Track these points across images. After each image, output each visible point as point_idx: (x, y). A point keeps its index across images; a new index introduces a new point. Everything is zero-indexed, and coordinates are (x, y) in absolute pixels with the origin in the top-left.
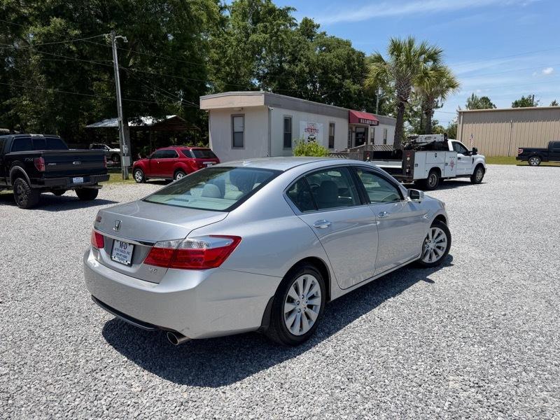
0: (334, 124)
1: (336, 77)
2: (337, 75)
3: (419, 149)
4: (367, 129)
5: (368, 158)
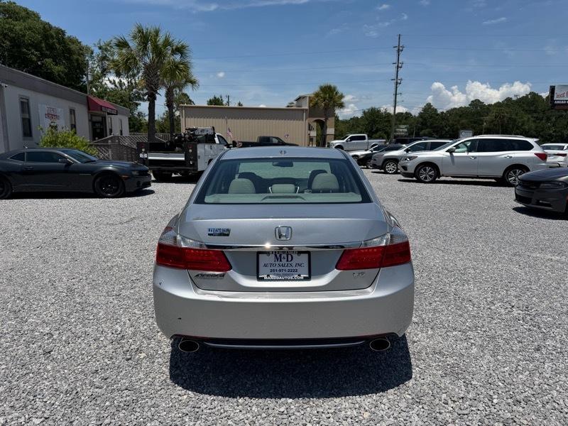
0: (74, 111)
1: (32, 54)
2: (33, 50)
3: (199, 142)
4: (104, 118)
5: (143, 150)
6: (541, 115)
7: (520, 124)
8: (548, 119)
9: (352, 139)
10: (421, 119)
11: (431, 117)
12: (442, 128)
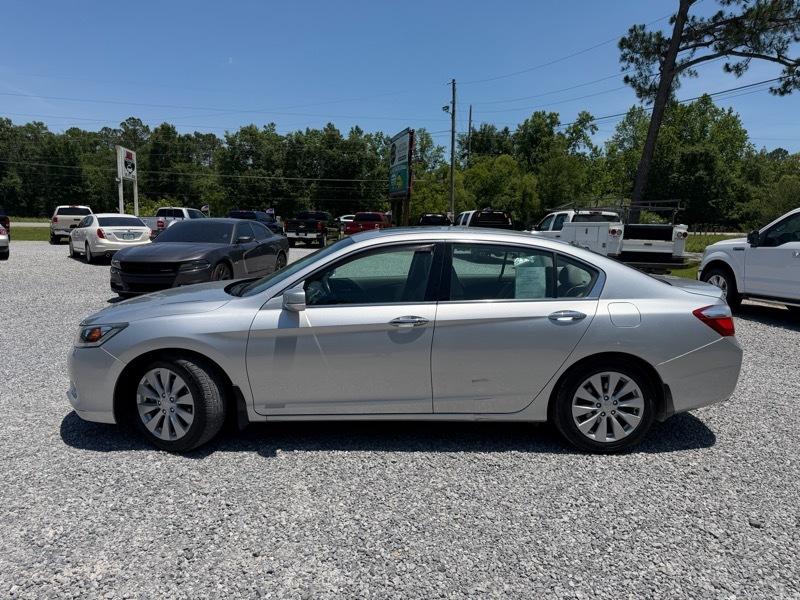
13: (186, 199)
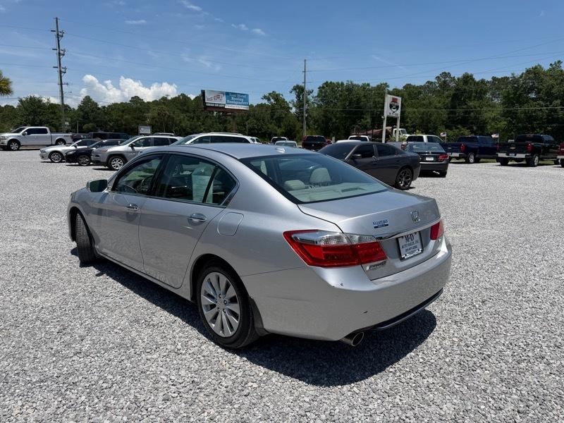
6: (192, 115)
7: (178, 122)
8: (198, 119)
9: (30, 132)
10: (82, 113)
11: (93, 111)
12: (106, 123)
13: (475, 128)
